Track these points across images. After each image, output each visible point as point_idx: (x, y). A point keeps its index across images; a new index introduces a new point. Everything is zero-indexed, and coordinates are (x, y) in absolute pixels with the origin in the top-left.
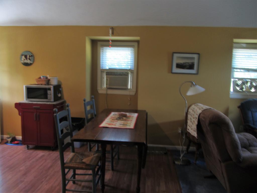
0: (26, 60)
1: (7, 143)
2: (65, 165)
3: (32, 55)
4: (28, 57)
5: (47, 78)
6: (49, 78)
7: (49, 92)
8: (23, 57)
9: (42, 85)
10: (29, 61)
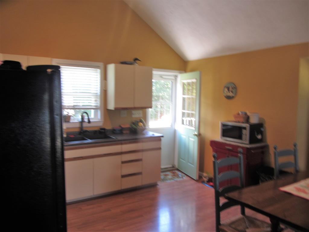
0: (228, 93)
1: (203, 182)
2: (220, 227)
3: (235, 87)
4: (230, 89)
5: (246, 114)
6: (248, 114)
7: (244, 131)
8: (226, 90)
9: (239, 122)
10: (231, 94)
